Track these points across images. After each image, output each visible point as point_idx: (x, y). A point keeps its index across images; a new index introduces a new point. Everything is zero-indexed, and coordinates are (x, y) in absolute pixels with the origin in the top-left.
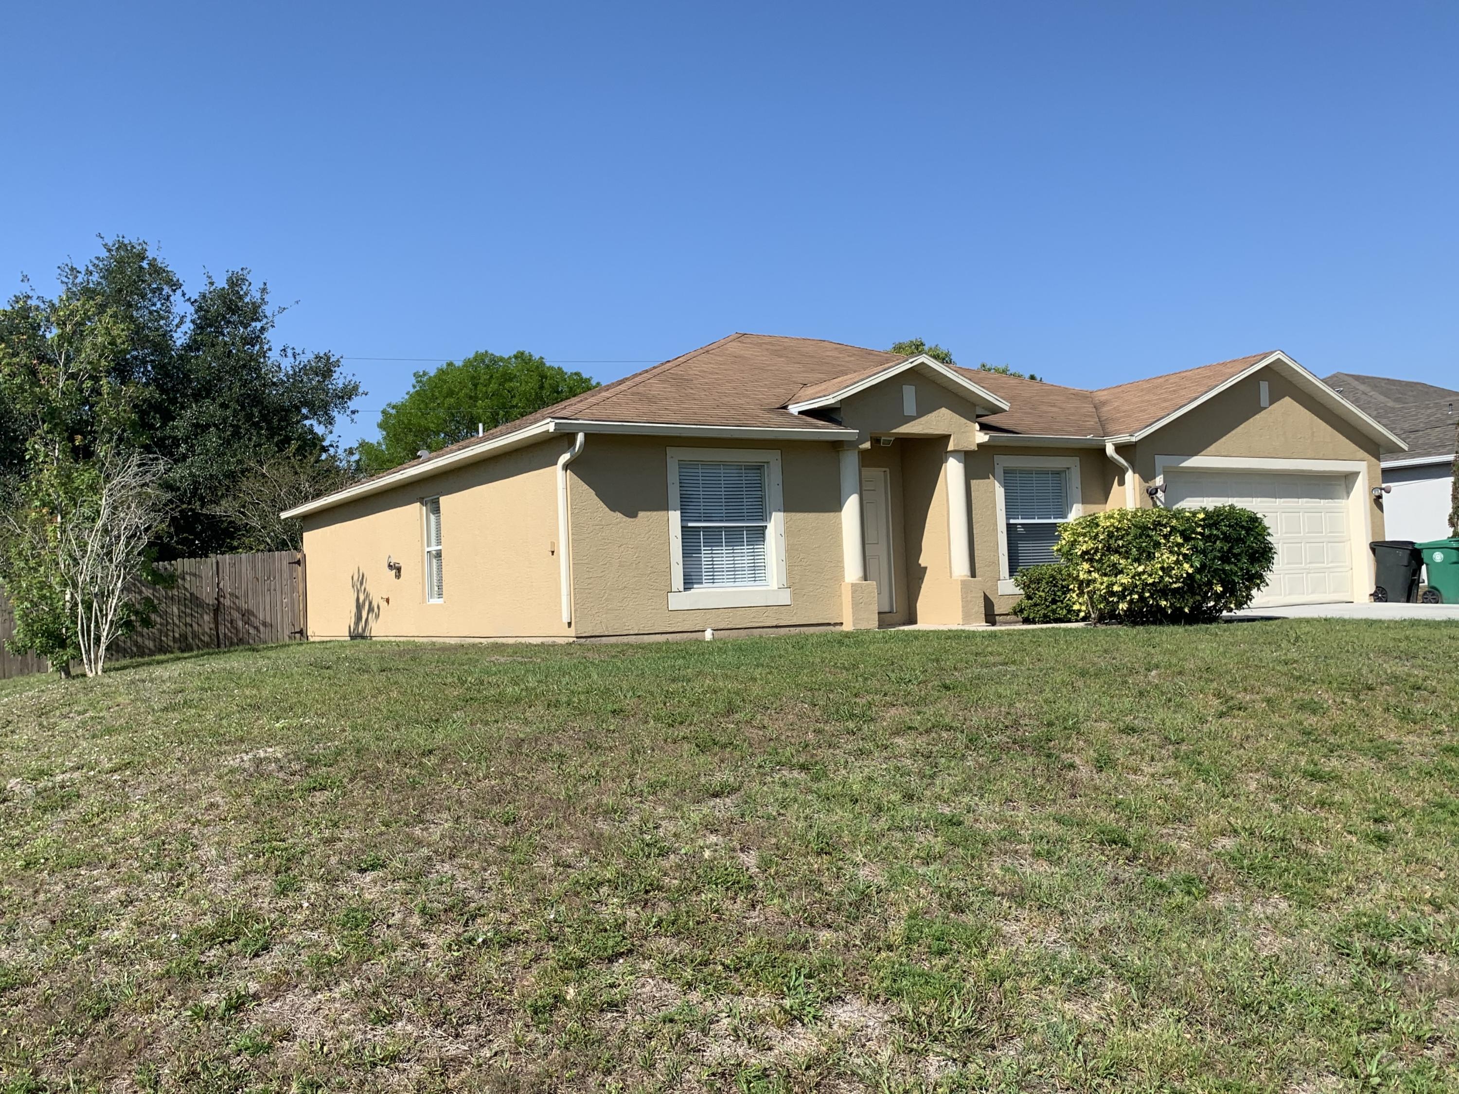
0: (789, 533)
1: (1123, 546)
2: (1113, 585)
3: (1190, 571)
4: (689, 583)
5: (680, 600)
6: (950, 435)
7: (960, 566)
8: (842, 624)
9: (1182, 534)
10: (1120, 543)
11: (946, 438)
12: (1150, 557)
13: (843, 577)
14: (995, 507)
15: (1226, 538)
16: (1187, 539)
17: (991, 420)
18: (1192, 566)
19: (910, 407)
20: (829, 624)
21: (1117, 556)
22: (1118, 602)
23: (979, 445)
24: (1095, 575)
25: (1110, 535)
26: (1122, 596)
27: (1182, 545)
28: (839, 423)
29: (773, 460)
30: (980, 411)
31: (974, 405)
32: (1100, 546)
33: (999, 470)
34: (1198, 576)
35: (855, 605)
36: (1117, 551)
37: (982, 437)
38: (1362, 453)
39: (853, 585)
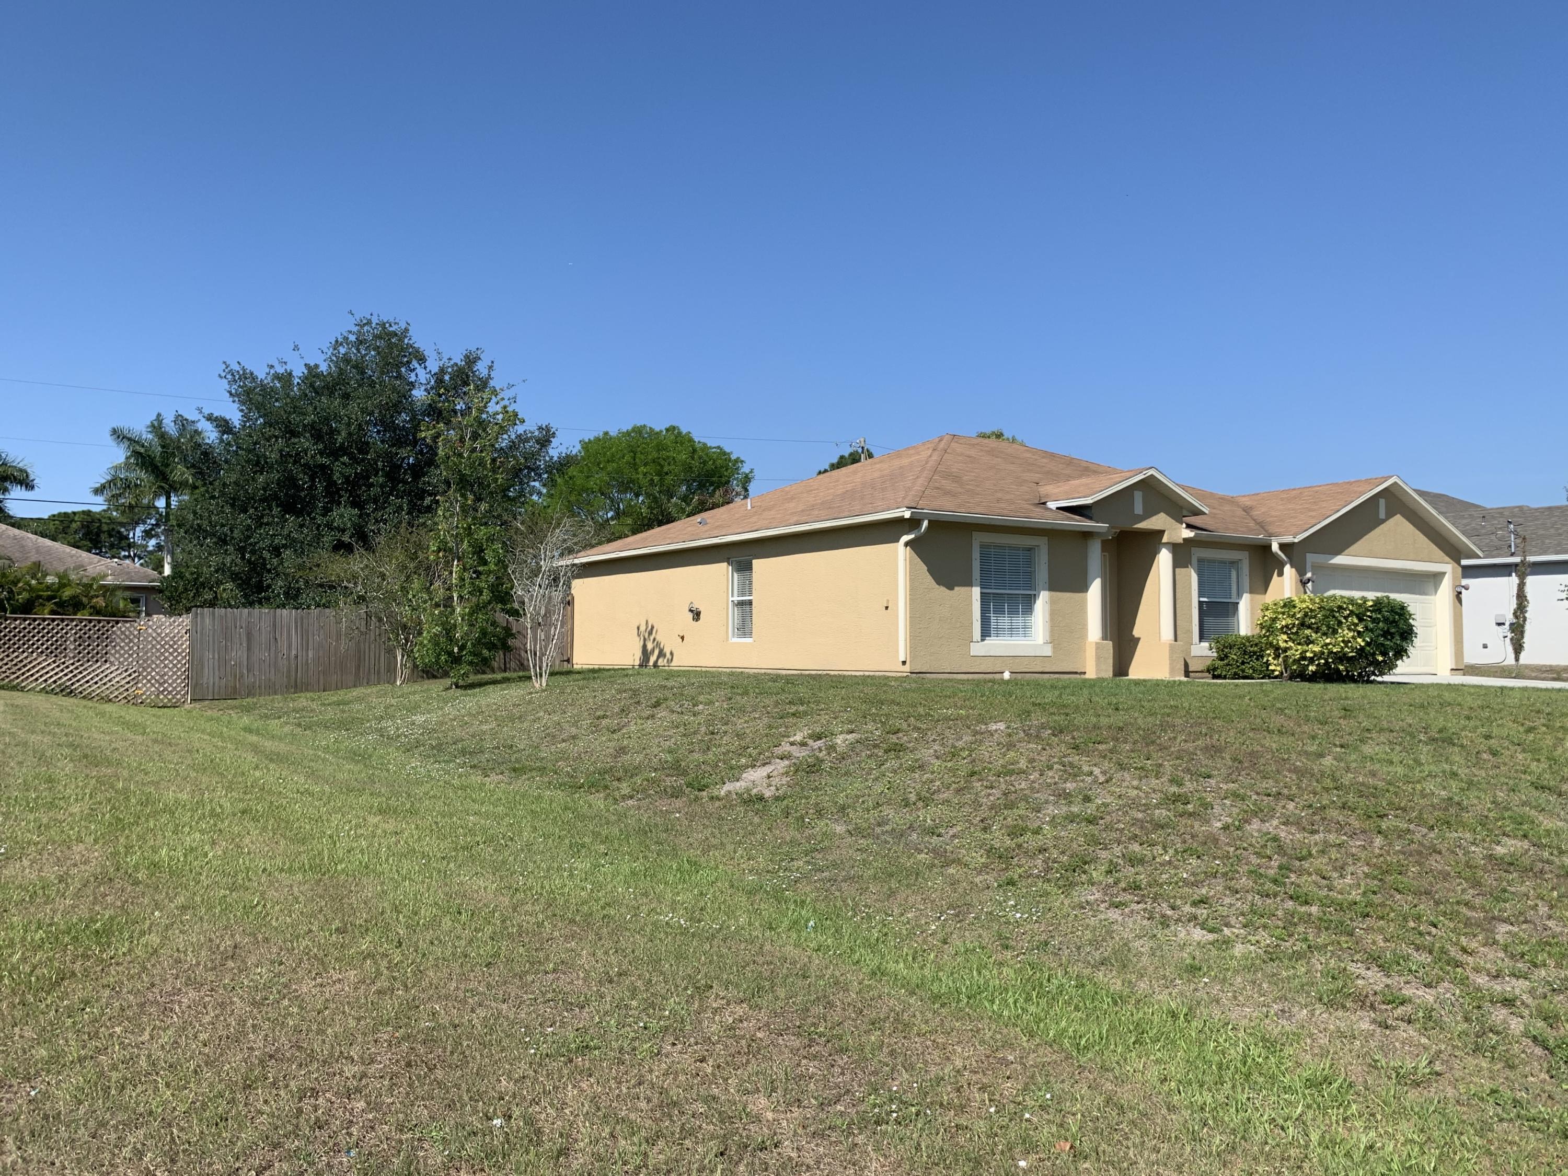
0: (1052, 602)
1: (1315, 623)
2: (1307, 651)
3: (1363, 644)
4: (985, 633)
5: (979, 648)
6: (1163, 531)
7: (1167, 633)
8: (1085, 673)
9: (1358, 616)
10: (1313, 621)
11: (1161, 532)
12: (1335, 632)
13: (1086, 635)
14: (1190, 588)
15: (1386, 620)
16: (1361, 620)
17: (1192, 520)
18: (1364, 640)
19: (1138, 509)
20: (1076, 673)
21: (1310, 631)
22: (1308, 665)
23: (1184, 539)
24: (1290, 644)
25: (1306, 615)
26: (1311, 660)
27: (1356, 625)
28: (1090, 518)
29: (1042, 543)
30: (1185, 513)
31: (1181, 508)
32: (1297, 622)
33: (1194, 561)
34: (1368, 648)
35: (1098, 658)
36: (1309, 627)
37: (1189, 534)
38: (1447, 559)
39: (1097, 643)
